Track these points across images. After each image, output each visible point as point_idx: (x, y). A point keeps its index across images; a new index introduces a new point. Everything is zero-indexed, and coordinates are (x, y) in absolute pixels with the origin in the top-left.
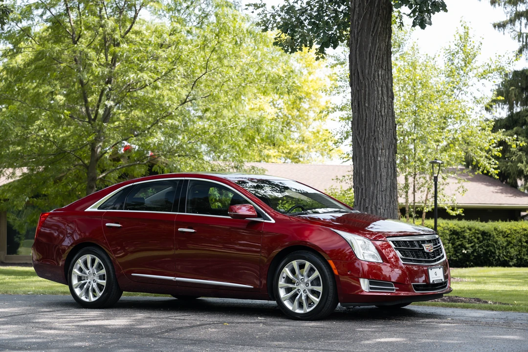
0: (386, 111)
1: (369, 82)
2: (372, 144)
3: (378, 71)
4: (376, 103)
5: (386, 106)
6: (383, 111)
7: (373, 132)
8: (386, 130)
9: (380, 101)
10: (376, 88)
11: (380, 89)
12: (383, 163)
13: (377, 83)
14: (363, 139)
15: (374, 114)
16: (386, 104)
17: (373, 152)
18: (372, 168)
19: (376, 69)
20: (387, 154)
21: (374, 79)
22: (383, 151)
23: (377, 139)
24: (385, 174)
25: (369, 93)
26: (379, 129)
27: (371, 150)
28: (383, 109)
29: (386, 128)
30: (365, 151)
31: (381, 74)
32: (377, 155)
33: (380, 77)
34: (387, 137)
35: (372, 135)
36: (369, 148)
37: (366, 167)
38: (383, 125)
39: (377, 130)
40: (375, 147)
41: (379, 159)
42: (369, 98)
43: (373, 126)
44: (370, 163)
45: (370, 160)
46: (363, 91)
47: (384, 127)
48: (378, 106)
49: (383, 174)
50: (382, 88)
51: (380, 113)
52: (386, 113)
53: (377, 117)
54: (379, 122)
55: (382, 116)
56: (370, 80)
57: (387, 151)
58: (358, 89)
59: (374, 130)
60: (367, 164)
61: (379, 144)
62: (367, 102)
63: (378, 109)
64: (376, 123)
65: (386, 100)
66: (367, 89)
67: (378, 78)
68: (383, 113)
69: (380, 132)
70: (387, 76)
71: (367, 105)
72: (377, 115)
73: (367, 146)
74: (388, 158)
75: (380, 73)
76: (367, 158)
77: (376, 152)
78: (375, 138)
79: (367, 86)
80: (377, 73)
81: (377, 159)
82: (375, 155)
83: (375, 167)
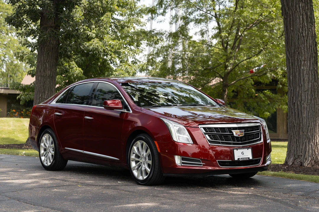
0: (306, 33)
1: (292, 12)
2: (296, 57)
3: (299, 4)
4: (298, 27)
5: (307, 29)
6: (304, 33)
7: (297, 48)
8: (307, 47)
9: (301, 26)
10: (298, 16)
11: (301, 17)
12: (306, 71)
13: (299, 13)
14: (291, 53)
15: (298, 35)
16: (306, 28)
17: (298, 63)
18: (297, 74)
19: (297, 2)
20: (309, 64)
21: (296, 10)
22: (305, 62)
23: (300, 53)
24: (307, 79)
25: (293, 20)
26: (302, 46)
27: (296, 62)
28: (304, 31)
29: (307, 45)
30: (292, 62)
31: (302, 6)
32: (301, 65)
33: (301, 8)
34: (308, 52)
35: (297, 51)
36: (295, 61)
37: (293, 74)
38: (304, 43)
39: (300, 47)
40: (299, 59)
41: (302, 68)
42: (293, 24)
43: (297, 44)
44: (296, 71)
45: (296, 69)
46: (289, 19)
47: (305, 44)
48: (300, 29)
49: (305, 79)
50: (303, 16)
51: (302, 34)
52: (306, 34)
53: (300, 38)
54: (301, 41)
55: (303, 37)
56: (293, 11)
57: (309, 62)
58: (285, 17)
59: (298, 47)
60: (294, 71)
61: (302, 57)
62: (291, 26)
63: (300, 32)
64: (299, 42)
65: (306, 25)
66: (291, 17)
67: (300, 9)
68: (304, 35)
69: (302, 48)
70: (307, 8)
71: (292, 29)
72: (300, 36)
73: (293, 59)
74: (310, 67)
75: (300, 5)
76: (294, 67)
77: (299, 63)
78: (299, 53)
79: (291, 15)
80: (298, 6)
81: (301, 68)
82: (299, 65)
83: (299, 74)
